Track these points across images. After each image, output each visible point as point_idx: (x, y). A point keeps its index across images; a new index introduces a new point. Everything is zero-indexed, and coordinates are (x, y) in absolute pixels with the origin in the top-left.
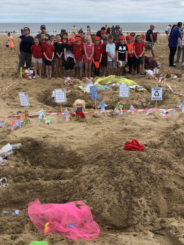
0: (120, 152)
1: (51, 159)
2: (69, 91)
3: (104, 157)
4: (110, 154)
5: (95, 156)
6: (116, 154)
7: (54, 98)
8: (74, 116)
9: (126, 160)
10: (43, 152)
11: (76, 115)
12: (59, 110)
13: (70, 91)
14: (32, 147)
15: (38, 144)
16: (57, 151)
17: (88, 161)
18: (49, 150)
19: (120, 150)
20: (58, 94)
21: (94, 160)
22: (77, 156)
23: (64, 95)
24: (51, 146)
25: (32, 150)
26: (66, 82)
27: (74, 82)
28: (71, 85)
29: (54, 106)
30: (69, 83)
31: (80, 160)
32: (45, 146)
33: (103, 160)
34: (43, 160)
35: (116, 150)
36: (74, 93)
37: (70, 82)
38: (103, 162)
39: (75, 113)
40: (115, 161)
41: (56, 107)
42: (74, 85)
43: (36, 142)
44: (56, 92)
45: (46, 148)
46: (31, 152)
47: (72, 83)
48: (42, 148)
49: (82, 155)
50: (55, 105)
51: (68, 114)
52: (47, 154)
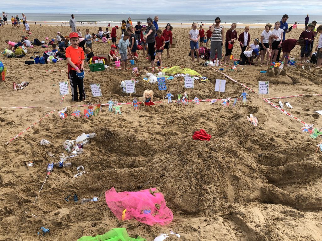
0: (189, 141)
1: (123, 148)
2: (136, 81)
3: (174, 146)
4: (180, 143)
5: (165, 145)
6: (185, 143)
7: (123, 88)
8: (143, 106)
9: (195, 149)
10: (117, 141)
11: (145, 105)
12: (128, 99)
13: (138, 81)
14: (105, 137)
15: (111, 134)
16: (130, 140)
17: (159, 150)
18: (122, 139)
19: (189, 140)
20: (128, 85)
21: (165, 149)
22: (149, 145)
23: (133, 86)
24: (124, 136)
25: (106, 138)
26: (134, 73)
27: (141, 73)
28: (138, 75)
29: (123, 96)
30: (136, 74)
31: (151, 149)
32: (118, 135)
33: (173, 149)
34: (117, 149)
35: (185, 139)
36: (142, 83)
37: (137, 72)
38: (174, 151)
39: (144, 103)
40: (185, 150)
41: (125, 97)
42: (142, 75)
43: (110, 131)
44: (126, 83)
45: (119, 137)
46: (104, 141)
47: (139, 73)
48: (115, 137)
49: (153, 143)
50: (124, 94)
51: (137, 103)
52: (120, 142)
